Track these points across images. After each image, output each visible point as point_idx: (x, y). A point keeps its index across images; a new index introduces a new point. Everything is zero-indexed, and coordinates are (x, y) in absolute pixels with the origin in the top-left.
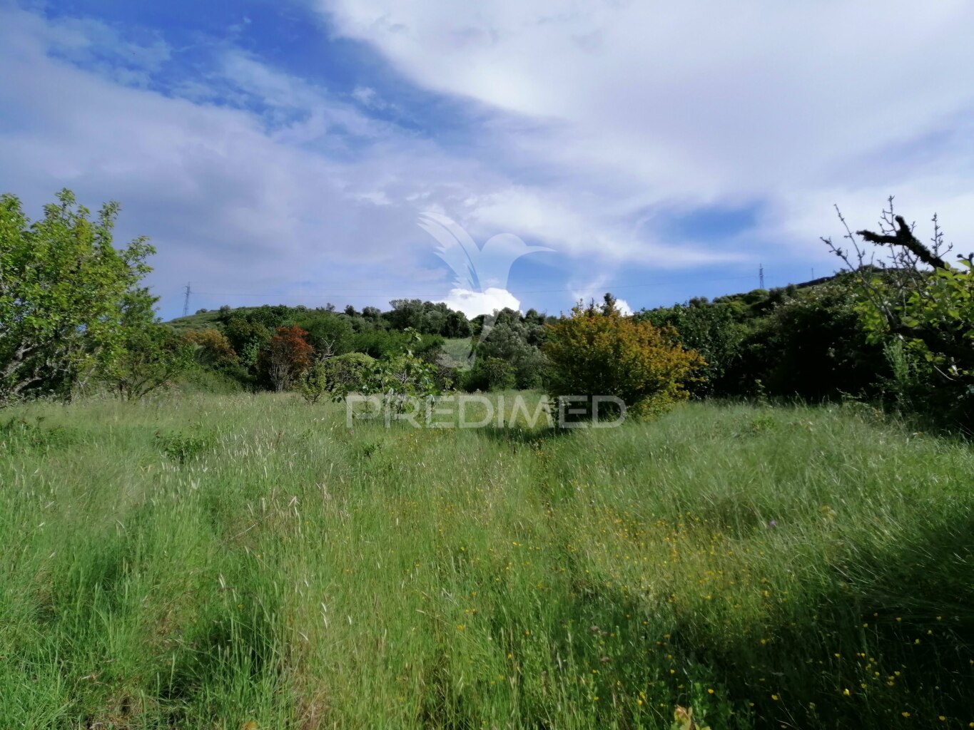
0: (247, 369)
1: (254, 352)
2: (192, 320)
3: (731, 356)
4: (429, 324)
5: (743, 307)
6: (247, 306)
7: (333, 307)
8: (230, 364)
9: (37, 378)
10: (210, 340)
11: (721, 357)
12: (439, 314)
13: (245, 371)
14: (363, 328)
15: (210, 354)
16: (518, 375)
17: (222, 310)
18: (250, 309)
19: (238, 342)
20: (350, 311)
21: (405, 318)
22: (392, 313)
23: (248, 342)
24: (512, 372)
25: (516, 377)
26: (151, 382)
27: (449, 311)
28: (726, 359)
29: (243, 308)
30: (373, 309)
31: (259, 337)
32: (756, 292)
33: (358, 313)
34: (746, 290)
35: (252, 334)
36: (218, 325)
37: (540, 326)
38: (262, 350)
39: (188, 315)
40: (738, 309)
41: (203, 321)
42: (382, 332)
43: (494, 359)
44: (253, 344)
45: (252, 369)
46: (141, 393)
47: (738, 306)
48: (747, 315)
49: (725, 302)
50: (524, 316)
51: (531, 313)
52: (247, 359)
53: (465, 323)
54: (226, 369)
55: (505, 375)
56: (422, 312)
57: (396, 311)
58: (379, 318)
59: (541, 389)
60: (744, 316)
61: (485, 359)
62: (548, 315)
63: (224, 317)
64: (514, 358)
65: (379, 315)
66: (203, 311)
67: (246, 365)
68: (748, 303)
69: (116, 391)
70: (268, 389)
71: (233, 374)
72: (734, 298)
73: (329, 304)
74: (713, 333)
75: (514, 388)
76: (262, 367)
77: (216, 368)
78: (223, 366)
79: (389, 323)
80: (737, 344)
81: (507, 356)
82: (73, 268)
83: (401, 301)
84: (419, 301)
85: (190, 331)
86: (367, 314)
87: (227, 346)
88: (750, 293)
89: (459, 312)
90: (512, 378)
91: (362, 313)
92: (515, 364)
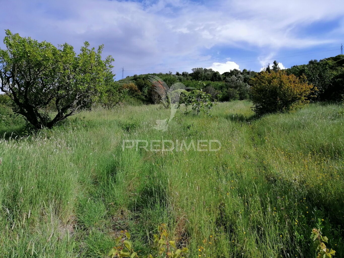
0: (144, 96)
1: (146, 90)
2: (125, 80)
3: (327, 84)
4: (206, 77)
5: (333, 63)
6: (142, 74)
7: (171, 72)
8: (139, 95)
9: (82, 105)
10: (131, 87)
11: (323, 85)
12: (209, 73)
13: (143, 97)
14: (182, 80)
15: (132, 92)
16: (240, 94)
17: (135, 76)
18: (144, 75)
19: (141, 87)
20: (178, 74)
21: (197, 75)
22: (192, 73)
23: (144, 87)
24: (238, 94)
25: (239, 95)
26: (114, 103)
27: (213, 71)
28: (325, 86)
29: (141, 75)
30: (185, 72)
31: (147, 85)
32: (339, 56)
33: (181, 74)
34: (334, 56)
35: (145, 84)
36: (133, 81)
37: (248, 75)
38: (148, 89)
39: (123, 78)
40: (330, 64)
41: (128, 80)
42: (189, 81)
43: (231, 89)
44: (146, 88)
45: (146, 96)
46: (112, 107)
47: (331, 63)
48: (334, 66)
49: (325, 61)
50: (242, 72)
51: (244, 70)
52: (144, 93)
53: (219, 76)
54: (138, 97)
55: (235, 95)
56: (203, 73)
57: (194, 73)
58: (188, 76)
59: (249, 100)
60: (333, 66)
61: (227, 89)
62: (251, 71)
63: (135, 78)
64: (238, 88)
65: (188, 74)
66: (128, 77)
67: (144, 95)
68: (335, 61)
69: (104, 106)
70: (152, 104)
71: (140, 98)
72: (329, 59)
73: (170, 72)
74: (320, 75)
75: (238, 100)
76: (149, 96)
77: (134, 96)
78: (136, 96)
79: (191, 77)
80: (330, 79)
81: (236, 88)
82: (90, 68)
83: (195, 69)
84: (202, 69)
85: (124, 84)
86: (184, 74)
87: (137, 89)
88: (336, 57)
89: (217, 72)
90: (238, 96)
91: (182, 74)
92: (239, 90)
